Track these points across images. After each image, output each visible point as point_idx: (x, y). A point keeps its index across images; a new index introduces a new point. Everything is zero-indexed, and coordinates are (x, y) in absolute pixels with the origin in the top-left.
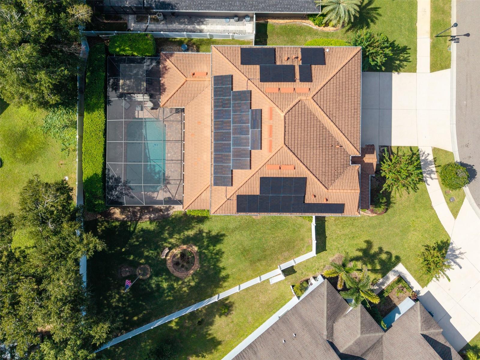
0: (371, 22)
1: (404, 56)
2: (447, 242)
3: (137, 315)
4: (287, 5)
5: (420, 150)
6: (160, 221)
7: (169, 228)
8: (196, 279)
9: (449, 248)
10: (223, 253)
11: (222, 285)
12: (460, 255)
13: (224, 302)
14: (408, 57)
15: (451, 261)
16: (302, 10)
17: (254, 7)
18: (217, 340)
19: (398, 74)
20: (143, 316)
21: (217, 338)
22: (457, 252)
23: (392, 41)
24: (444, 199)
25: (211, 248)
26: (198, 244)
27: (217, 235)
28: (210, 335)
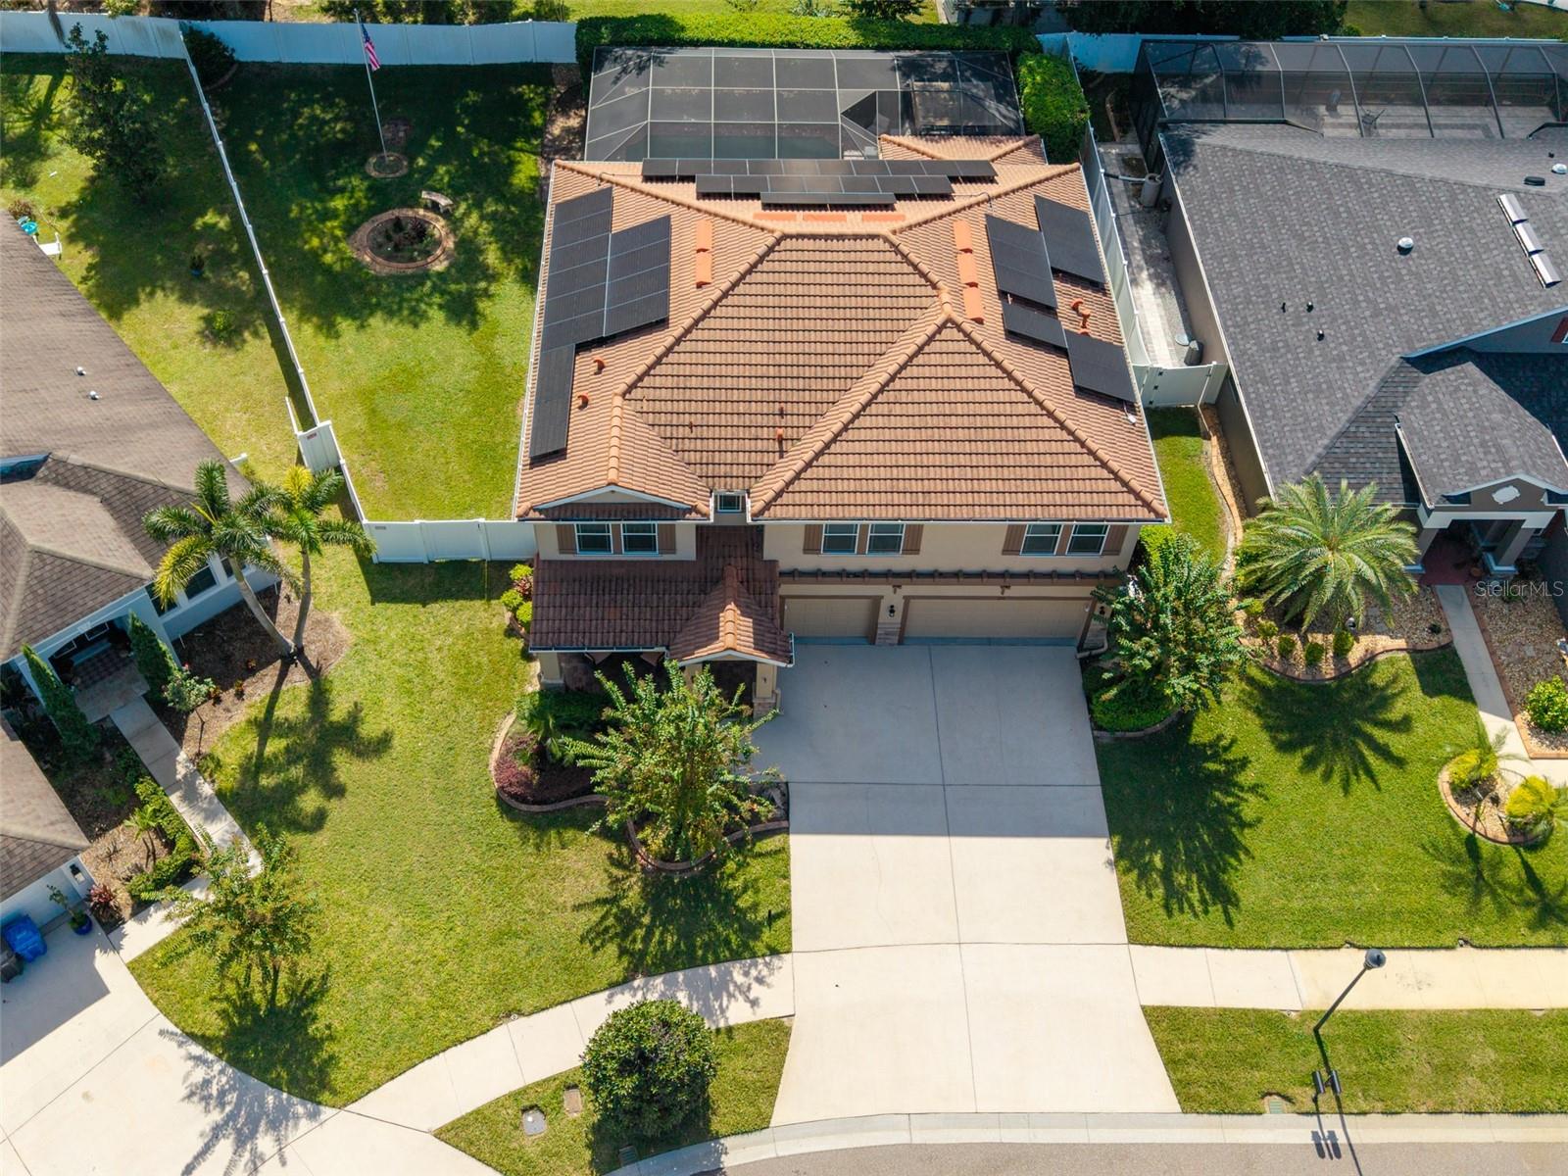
0: (1305, 758)
1: (1192, 890)
2: (324, 1084)
3: (263, 150)
4: (1274, 408)
5: (776, 961)
6: (537, 196)
7: (512, 213)
8: (342, 267)
9: (295, 1100)
10: (416, 326)
11: (309, 320)
12: (247, 1155)
13: (247, 327)
14: (1191, 906)
15: (228, 1109)
16: (1270, 451)
17: (1238, 330)
18: (128, 309)
19: (1109, 863)
20: (255, 161)
21: (135, 311)
22: (265, 1143)
23: (1243, 842)
24: (538, 1078)
25: (437, 299)
26: (453, 270)
27: (475, 312)
28: (152, 294)
